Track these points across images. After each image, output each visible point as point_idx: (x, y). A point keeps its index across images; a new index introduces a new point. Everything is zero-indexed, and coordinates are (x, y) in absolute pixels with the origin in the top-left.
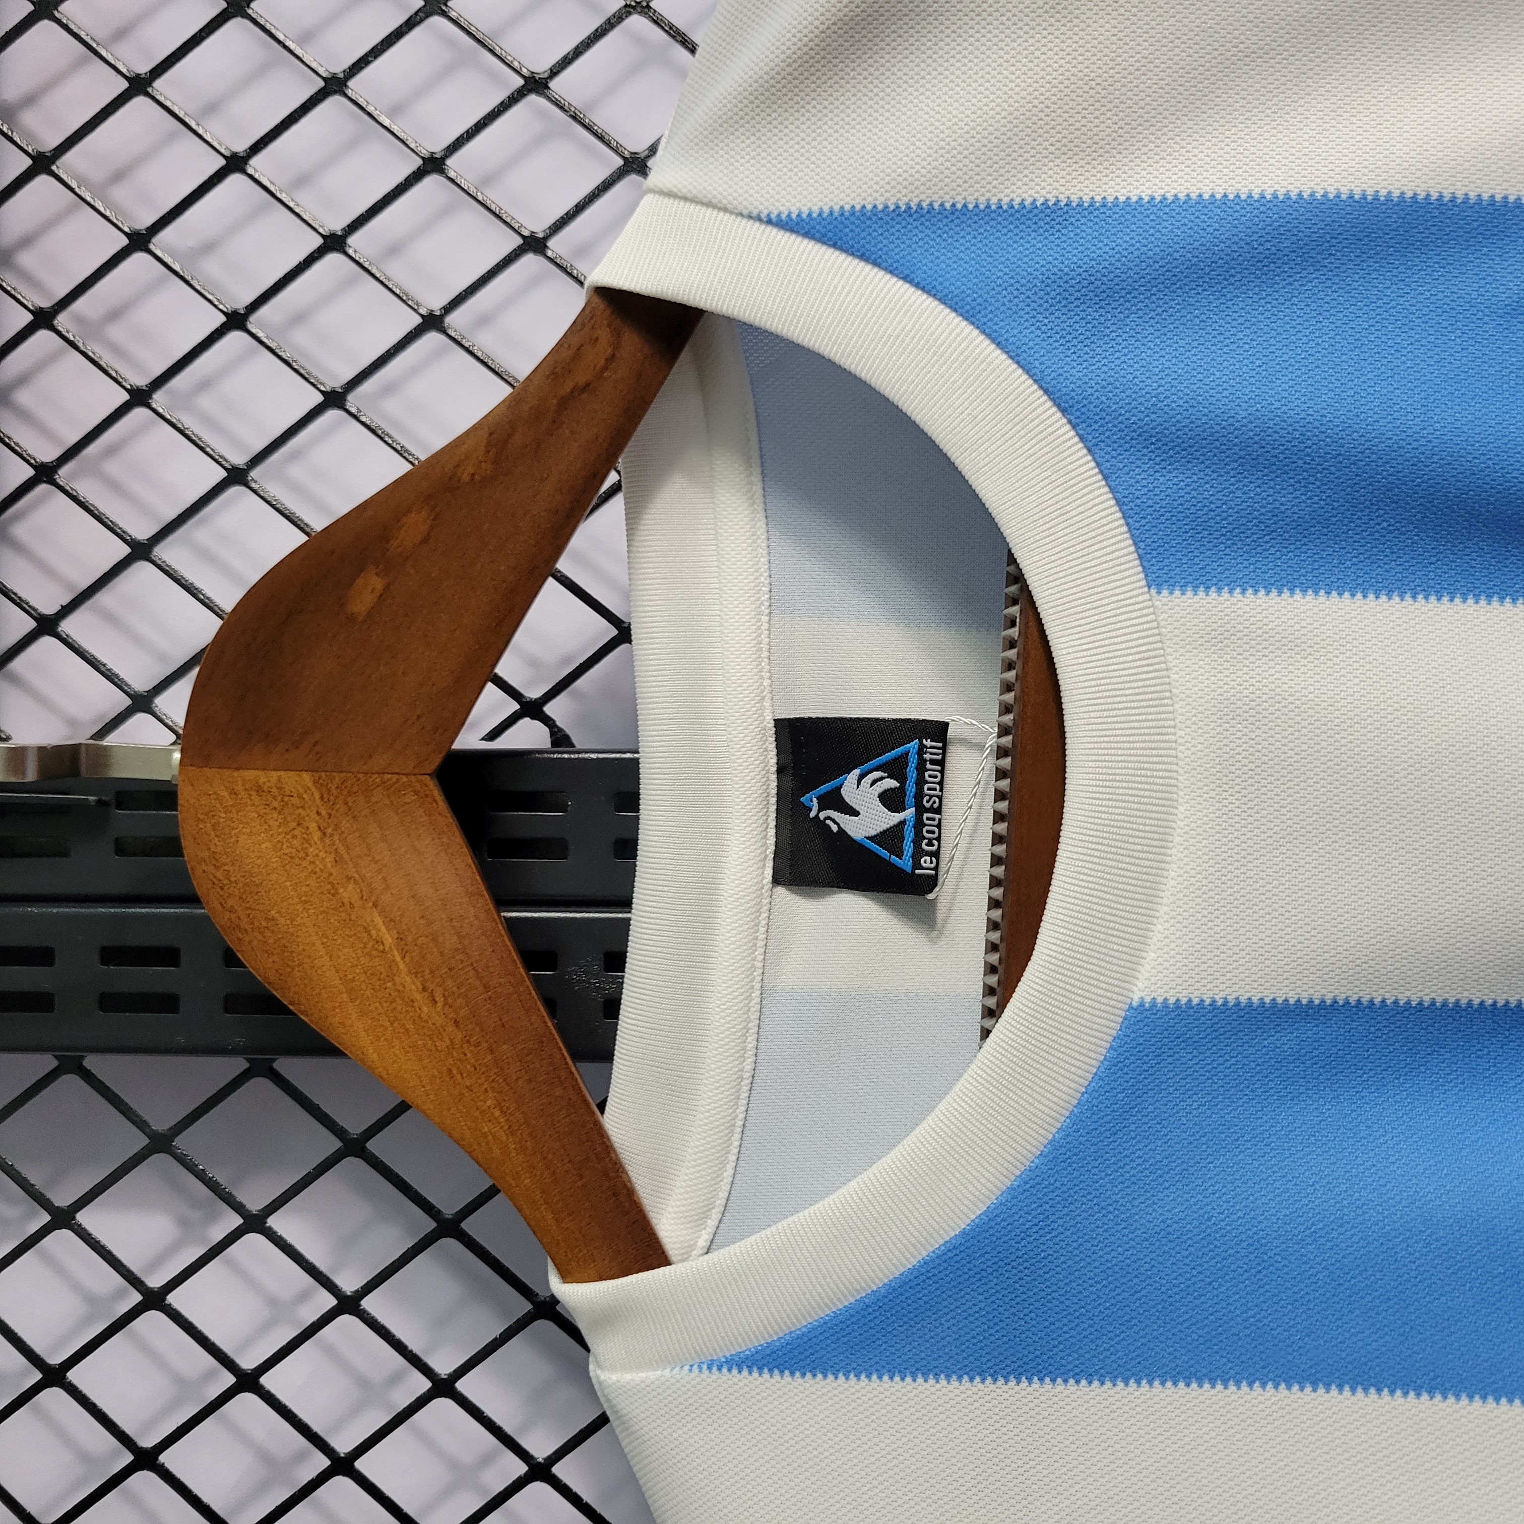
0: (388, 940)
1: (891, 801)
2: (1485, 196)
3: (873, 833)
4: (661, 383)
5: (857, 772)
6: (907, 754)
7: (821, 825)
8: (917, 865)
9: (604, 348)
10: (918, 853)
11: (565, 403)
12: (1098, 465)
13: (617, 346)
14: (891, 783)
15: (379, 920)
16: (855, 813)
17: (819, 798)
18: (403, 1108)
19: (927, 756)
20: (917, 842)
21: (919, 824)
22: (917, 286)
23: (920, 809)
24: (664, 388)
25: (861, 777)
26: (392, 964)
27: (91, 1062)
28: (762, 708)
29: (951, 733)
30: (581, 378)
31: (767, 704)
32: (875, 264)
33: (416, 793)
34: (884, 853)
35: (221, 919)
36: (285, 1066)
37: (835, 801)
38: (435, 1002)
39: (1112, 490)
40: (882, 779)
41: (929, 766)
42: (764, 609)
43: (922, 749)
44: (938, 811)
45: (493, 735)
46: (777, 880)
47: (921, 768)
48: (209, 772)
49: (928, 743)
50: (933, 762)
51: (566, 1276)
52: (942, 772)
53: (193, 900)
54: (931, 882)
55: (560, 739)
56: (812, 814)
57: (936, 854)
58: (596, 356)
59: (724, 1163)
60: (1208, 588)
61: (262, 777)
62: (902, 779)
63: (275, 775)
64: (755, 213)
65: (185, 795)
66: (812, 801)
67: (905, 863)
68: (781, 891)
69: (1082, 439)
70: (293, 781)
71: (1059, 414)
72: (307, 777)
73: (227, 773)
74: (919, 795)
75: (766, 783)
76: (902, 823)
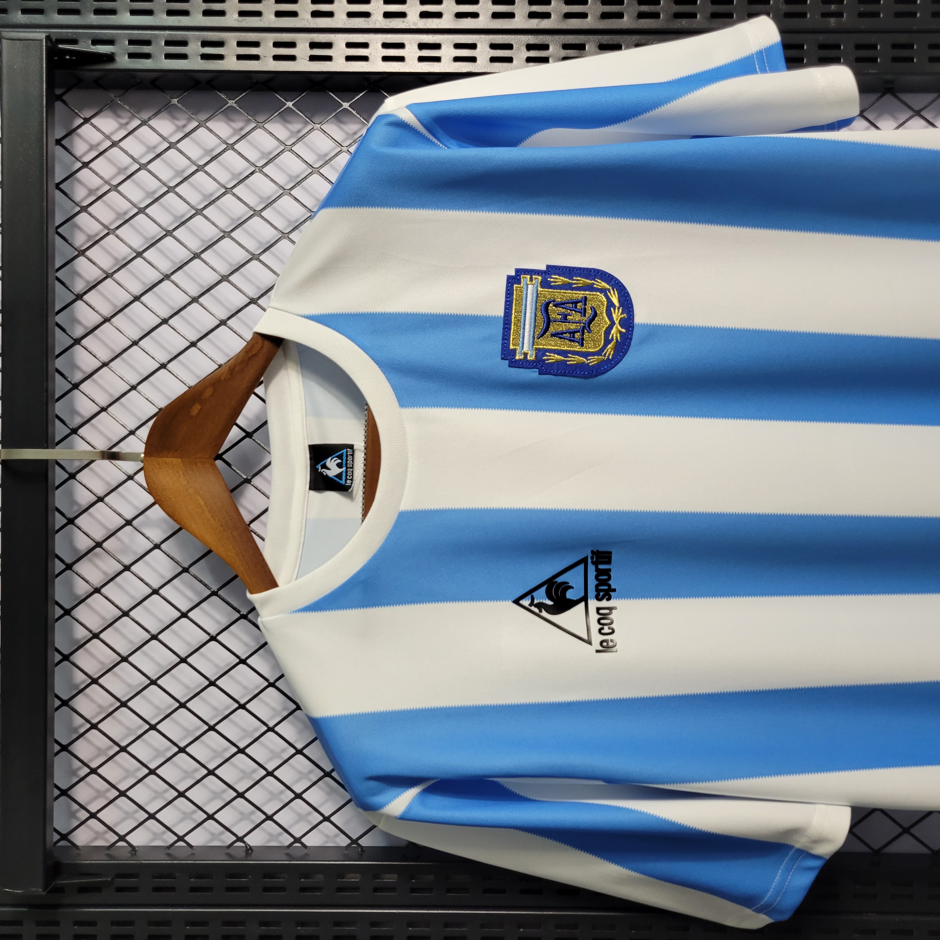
0: (202, 503)
1: (340, 466)
2: (473, 314)
3: (335, 474)
4: (276, 353)
5: (330, 458)
6: (343, 453)
7: (321, 474)
8: (346, 483)
9: (260, 345)
10: (346, 479)
11: (250, 359)
12: (386, 377)
13: (263, 344)
14: (339, 461)
15: (200, 498)
16: (329, 469)
17: (321, 466)
19: (348, 453)
20: (346, 475)
21: (347, 472)
22: (340, 333)
23: (347, 468)
24: (276, 355)
25: (332, 459)
26: (203, 510)
28: (304, 442)
29: (355, 447)
30: (253, 352)
31: (306, 441)
32: (329, 327)
33: (210, 464)
34: (337, 480)
37: (324, 466)
38: (215, 520)
39: (390, 383)
40: (336, 460)
41: (349, 456)
42: (304, 415)
43: (347, 452)
44: (352, 468)
46: (310, 488)
47: (347, 456)
48: (153, 458)
49: (348, 450)
50: (350, 455)
51: (252, 593)
52: (353, 458)
54: (350, 487)
56: (319, 471)
57: (352, 480)
58: (258, 347)
59: (295, 568)
60: (414, 407)
61: (167, 460)
62: (342, 460)
63: (170, 459)
64: (298, 314)
66: (319, 467)
67: (343, 482)
68: (312, 492)
69: (382, 371)
70: (175, 461)
71: (376, 365)
72: (179, 460)
73: (157, 459)
74: (346, 464)
75: (307, 462)
76: (342, 472)
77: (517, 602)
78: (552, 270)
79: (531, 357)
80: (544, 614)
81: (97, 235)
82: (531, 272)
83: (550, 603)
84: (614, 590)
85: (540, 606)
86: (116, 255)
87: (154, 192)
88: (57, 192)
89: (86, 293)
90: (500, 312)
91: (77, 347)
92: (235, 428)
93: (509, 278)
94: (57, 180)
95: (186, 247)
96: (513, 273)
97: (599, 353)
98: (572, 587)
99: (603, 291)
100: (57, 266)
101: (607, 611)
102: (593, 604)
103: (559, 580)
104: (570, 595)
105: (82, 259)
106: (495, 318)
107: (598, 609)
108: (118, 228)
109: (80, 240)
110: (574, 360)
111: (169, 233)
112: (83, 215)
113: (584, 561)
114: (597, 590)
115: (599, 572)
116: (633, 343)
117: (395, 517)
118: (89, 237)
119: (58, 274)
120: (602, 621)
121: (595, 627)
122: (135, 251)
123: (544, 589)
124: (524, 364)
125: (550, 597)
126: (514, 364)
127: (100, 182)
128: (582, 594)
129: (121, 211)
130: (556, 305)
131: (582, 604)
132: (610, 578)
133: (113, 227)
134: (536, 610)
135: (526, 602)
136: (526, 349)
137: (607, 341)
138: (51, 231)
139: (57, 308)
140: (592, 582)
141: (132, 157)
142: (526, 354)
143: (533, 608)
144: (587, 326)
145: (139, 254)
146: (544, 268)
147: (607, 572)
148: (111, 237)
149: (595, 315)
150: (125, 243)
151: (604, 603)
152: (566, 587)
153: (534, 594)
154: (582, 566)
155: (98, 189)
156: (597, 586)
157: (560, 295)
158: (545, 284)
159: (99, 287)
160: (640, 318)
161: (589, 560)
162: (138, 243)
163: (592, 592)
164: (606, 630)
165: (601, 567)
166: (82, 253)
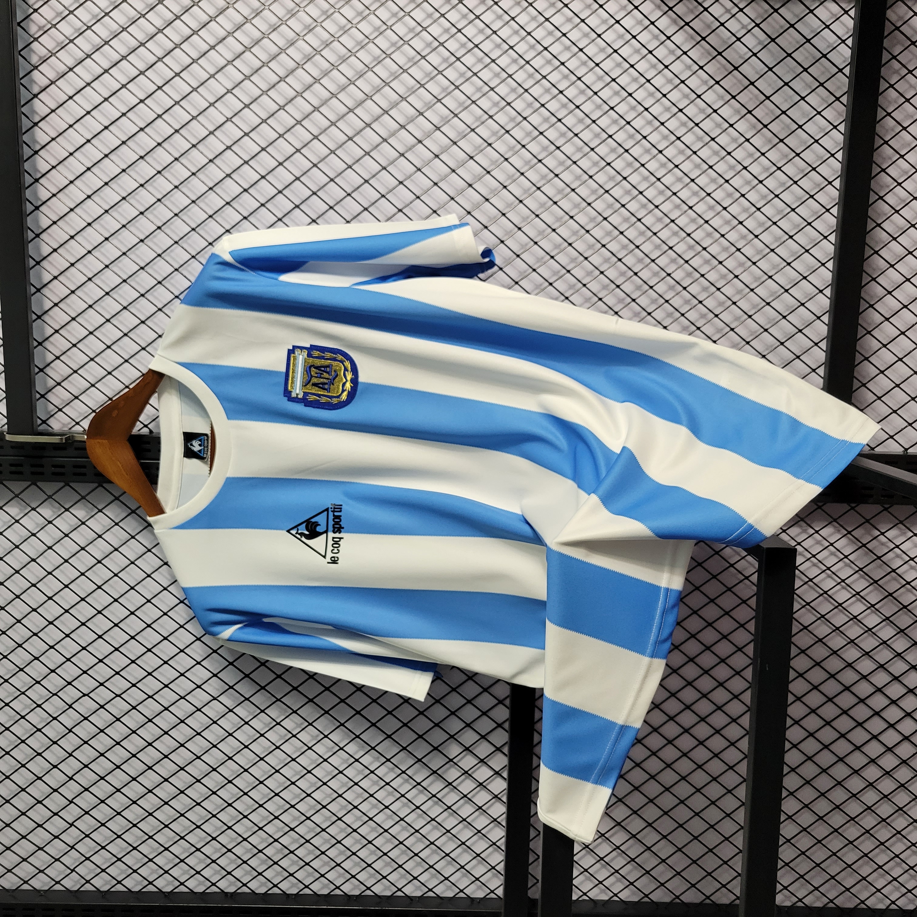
0: (120, 465)
1: (200, 445)
3: (197, 450)
4: (161, 381)
5: (195, 441)
6: (202, 438)
15: (118, 463)
16: (195, 447)
18: (125, 492)
20: (204, 452)
23: (204, 447)
26: (121, 469)
27: (71, 484)
31: (182, 429)
32: (190, 371)
33: (125, 443)
34: (199, 453)
35: (93, 461)
36: (104, 485)
37: (192, 445)
38: (128, 475)
40: (197, 442)
43: (204, 438)
44: (207, 447)
45: (139, 430)
46: (184, 456)
51: (149, 516)
53: (88, 458)
54: (206, 458)
55: (151, 432)
56: (189, 447)
57: (207, 454)
61: (100, 441)
62: (201, 442)
65: (87, 443)
66: (189, 444)
67: (202, 455)
68: (185, 458)
70: (105, 441)
73: (92, 439)
75: (182, 442)
76: (201, 449)
77: (288, 531)
78: (313, 348)
79: (300, 396)
80: (303, 539)
81: (45, 56)
82: (302, 348)
83: (307, 533)
84: (343, 528)
85: (302, 534)
86: (58, 70)
87: (80, 29)
88: (19, 28)
89: (39, 93)
90: (283, 369)
91: (36, 128)
92: (138, 423)
93: (289, 350)
94: (18, 21)
95: (99, 65)
96: (291, 348)
97: (338, 397)
98: (319, 525)
99: (342, 362)
100: (21, 76)
101: (338, 540)
102: (331, 535)
103: (313, 520)
104: (319, 529)
105: (36, 72)
106: (281, 373)
107: (333, 538)
108: (57, 52)
109: (34, 60)
110: (324, 400)
111: (88, 56)
112: (36, 43)
113: (327, 510)
114: (334, 527)
115: (336, 517)
116: (358, 393)
117: (224, 480)
118: (41, 58)
119: (22, 81)
120: (335, 545)
121: (330, 548)
122: (68, 67)
123: (304, 525)
124: (296, 400)
125: (307, 529)
126: (292, 399)
127: (45, 22)
128: (325, 529)
129: (59, 42)
130: (315, 368)
131: (325, 535)
132: (340, 521)
133: (54, 52)
134: (299, 537)
135: (294, 532)
136: (298, 392)
137: (343, 391)
138: (16, 53)
139: (22, 103)
140: (331, 523)
141: (64, 7)
142: (297, 394)
143: (297, 535)
144: (332, 382)
145: (71, 69)
146: (309, 346)
147: (339, 517)
148: (53, 58)
149: (337, 376)
150: (62, 62)
151: (337, 535)
152: (317, 524)
153: (299, 527)
154: (326, 512)
155: (44, 26)
156: (333, 525)
157: (318, 362)
158: (309, 355)
159: (47, 90)
160: (362, 378)
161: (330, 510)
162: (70, 63)
163: (331, 528)
164: (336, 551)
165: (336, 514)
166: (36, 68)
